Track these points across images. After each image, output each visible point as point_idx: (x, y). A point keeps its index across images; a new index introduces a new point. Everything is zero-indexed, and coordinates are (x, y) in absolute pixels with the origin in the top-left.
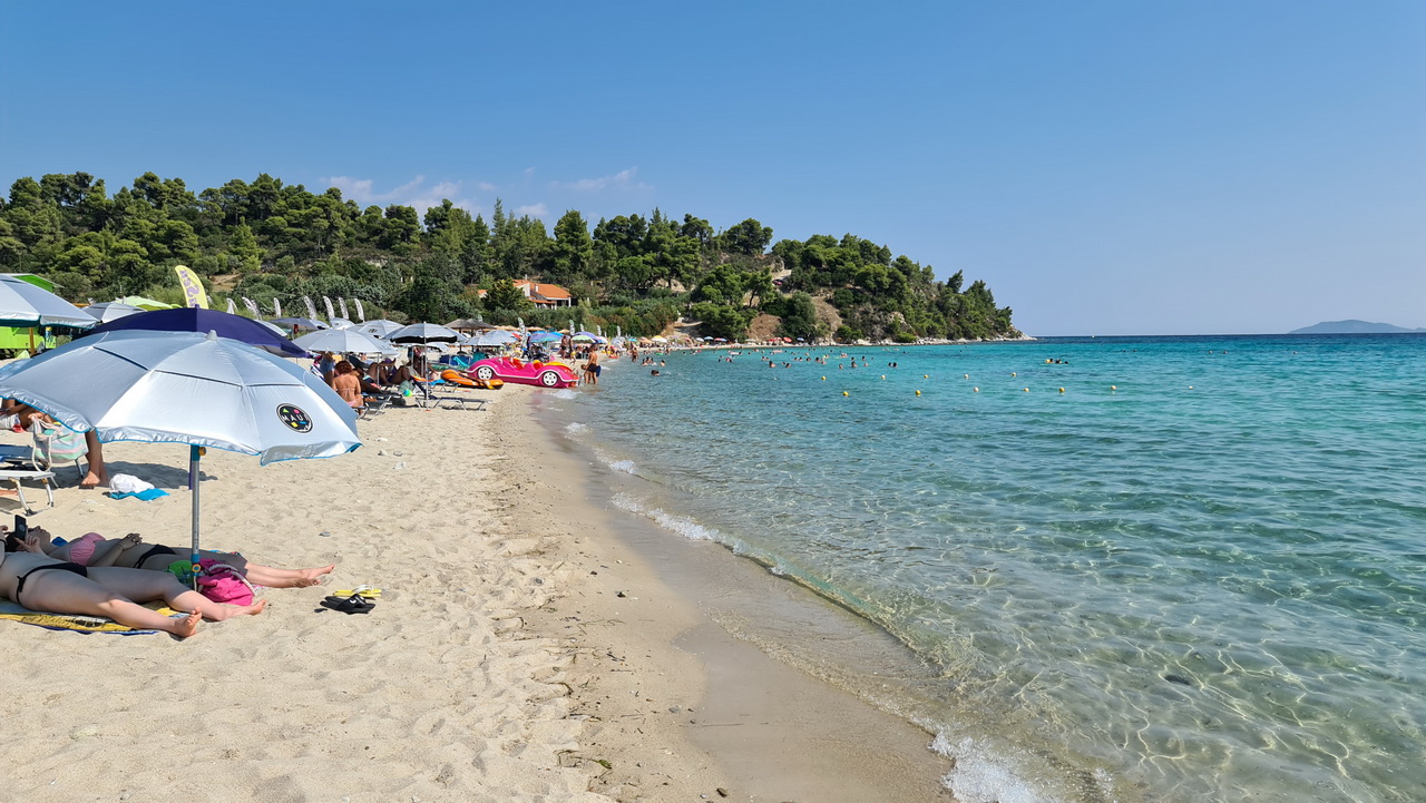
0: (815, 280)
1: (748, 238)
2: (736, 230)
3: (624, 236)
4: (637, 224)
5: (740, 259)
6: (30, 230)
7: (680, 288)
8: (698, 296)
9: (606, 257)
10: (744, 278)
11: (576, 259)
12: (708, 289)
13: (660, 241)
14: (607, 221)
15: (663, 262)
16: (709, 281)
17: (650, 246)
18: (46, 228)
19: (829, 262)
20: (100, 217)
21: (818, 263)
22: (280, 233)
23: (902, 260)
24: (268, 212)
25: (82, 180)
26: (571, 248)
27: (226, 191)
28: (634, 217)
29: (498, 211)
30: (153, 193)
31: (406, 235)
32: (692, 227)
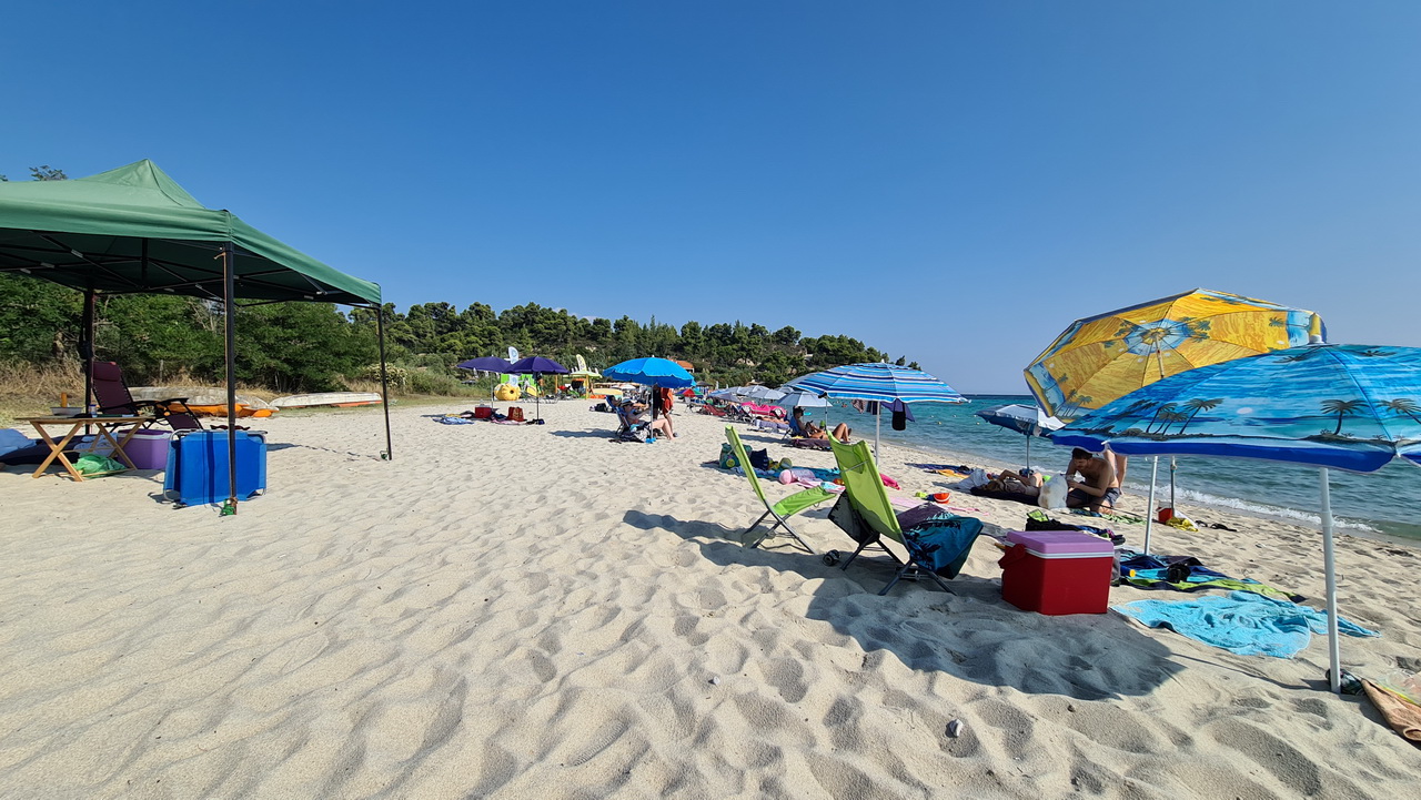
0: (826, 360)
1: (786, 336)
2: (780, 332)
3: (720, 335)
4: (727, 329)
5: (782, 347)
6: (421, 331)
7: (751, 364)
8: (761, 368)
9: (711, 346)
10: (788, 358)
11: (695, 347)
12: (769, 365)
13: (740, 338)
14: (709, 327)
15: (743, 349)
16: (768, 360)
17: (734, 340)
18: (428, 330)
19: (834, 351)
20: (456, 324)
21: (827, 351)
22: (540, 332)
23: (871, 350)
24: (534, 321)
25: (445, 305)
26: (693, 341)
27: (514, 311)
28: (725, 325)
29: (653, 321)
30: (478, 312)
31: (604, 335)
32: (756, 330)
